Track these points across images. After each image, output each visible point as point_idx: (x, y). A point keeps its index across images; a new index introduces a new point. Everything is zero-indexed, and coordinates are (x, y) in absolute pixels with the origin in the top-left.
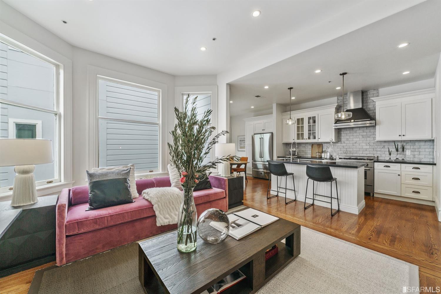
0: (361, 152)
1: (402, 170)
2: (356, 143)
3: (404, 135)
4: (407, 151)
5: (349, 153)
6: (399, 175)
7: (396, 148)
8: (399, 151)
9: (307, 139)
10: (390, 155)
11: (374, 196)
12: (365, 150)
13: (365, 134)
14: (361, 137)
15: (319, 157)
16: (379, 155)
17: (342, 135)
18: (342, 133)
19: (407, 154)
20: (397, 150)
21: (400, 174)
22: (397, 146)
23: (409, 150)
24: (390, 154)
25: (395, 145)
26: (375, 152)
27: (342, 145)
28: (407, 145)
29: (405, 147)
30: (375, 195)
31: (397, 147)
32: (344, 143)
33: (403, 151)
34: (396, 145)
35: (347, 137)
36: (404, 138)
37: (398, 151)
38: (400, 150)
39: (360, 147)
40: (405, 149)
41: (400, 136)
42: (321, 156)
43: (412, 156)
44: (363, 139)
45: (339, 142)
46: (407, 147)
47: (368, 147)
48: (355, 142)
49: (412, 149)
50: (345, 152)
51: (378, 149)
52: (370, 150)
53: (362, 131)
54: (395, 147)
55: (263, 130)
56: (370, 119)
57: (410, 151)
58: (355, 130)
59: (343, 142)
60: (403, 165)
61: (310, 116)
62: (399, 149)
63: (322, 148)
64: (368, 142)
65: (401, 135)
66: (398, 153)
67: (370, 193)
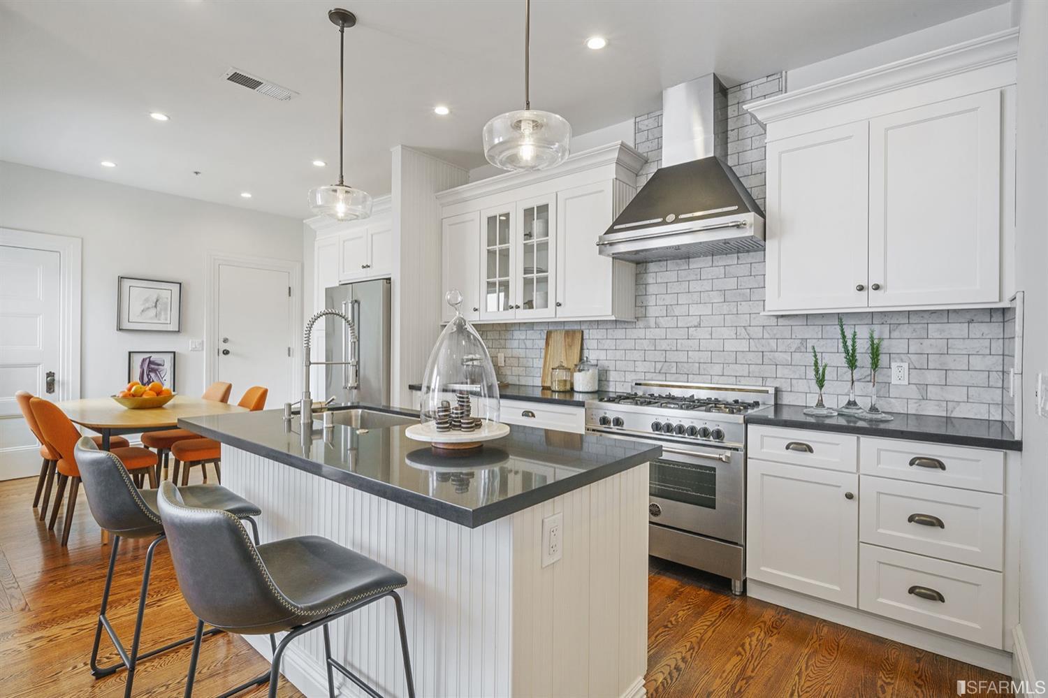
0: (717, 369)
1: (862, 471)
2: (699, 326)
3: (877, 287)
4: (894, 365)
5: (674, 370)
6: (850, 496)
7: (847, 352)
8: (858, 364)
9: (518, 307)
10: (821, 386)
11: (749, 594)
12: (732, 360)
13: (731, 283)
14: (716, 297)
15: (562, 389)
16: (784, 385)
17: (652, 289)
18: (650, 279)
19: (894, 381)
20: (852, 363)
21: (855, 493)
22: (849, 343)
23: (902, 361)
24: (821, 382)
25: (844, 337)
26: (768, 370)
27: (651, 333)
28: (895, 334)
29: (885, 344)
30: (753, 592)
31: (850, 348)
32: (658, 326)
33: (875, 364)
34: (849, 335)
35: (669, 300)
36: (878, 302)
37: (856, 367)
38: (864, 359)
39: (714, 345)
40: (883, 360)
41: (861, 288)
42: (572, 384)
43: (913, 392)
44: (725, 308)
45: (641, 324)
46: (894, 344)
47: (743, 345)
48: (695, 321)
49: (913, 357)
50: (659, 366)
51: (781, 357)
52: (751, 357)
53: (722, 269)
54: (845, 343)
55: (364, 267)
56: (736, 208)
57: (905, 365)
58: (696, 264)
59: (652, 322)
60: (869, 442)
61: (528, 206)
62: (858, 356)
63: (582, 349)
64: (744, 320)
65: (865, 284)
66: (857, 374)
67: (730, 580)
